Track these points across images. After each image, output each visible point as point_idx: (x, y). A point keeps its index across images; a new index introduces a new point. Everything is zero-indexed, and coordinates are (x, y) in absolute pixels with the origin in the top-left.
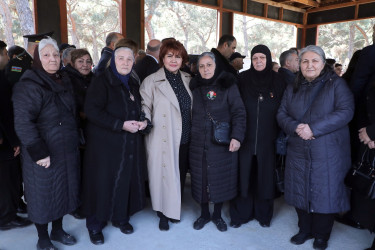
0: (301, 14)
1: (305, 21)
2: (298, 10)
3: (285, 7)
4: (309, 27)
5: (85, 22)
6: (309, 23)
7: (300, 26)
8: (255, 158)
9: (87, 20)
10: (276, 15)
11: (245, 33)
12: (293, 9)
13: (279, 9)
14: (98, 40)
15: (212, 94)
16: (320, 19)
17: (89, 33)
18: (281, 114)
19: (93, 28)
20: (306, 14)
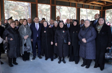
0: (101, 7)
1: (102, 9)
2: (100, 6)
3: (96, 5)
4: (103, 10)
5: (44, 11)
6: (103, 9)
7: (100, 10)
8: (72, 46)
9: (44, 10)
10: (93, 8)
11: (87, 12)
12: (98, 6)
13: (94, 6)
14: (47, 15)
15: (64, 31)
16: (106, 8)
17: (45, 13)
18: (79, 36)
19: (46, 12)
20: (102, 7)
